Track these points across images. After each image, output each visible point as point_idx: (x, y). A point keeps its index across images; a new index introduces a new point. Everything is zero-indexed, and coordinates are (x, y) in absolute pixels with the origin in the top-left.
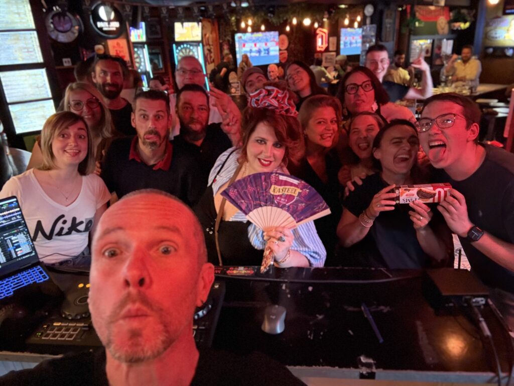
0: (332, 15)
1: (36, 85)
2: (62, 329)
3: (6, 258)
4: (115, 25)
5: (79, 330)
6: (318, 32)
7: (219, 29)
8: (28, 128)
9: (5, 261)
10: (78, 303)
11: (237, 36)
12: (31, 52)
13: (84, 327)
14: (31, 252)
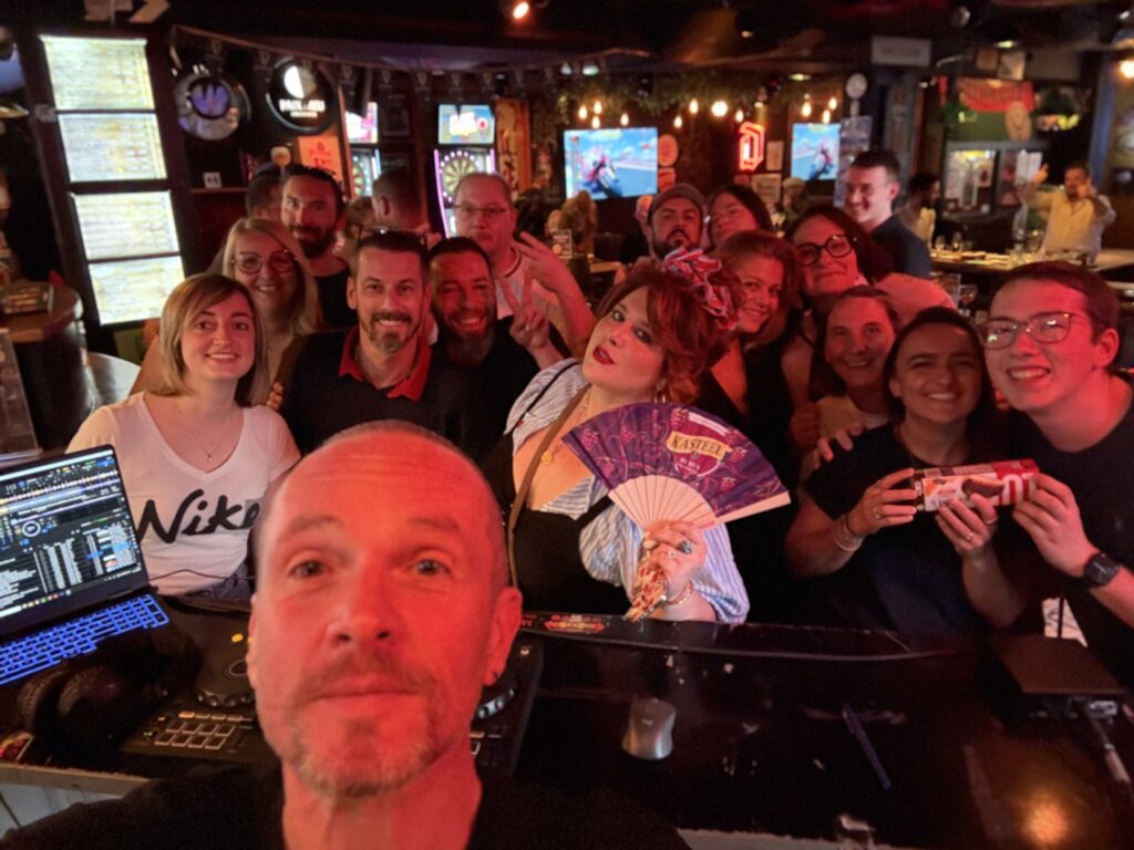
0: (776, 94)
1: (148, 225)
2: (197, 726)
3: (82, 574)
4: (317, 106)
5: (232, 730)
6: (743, 130)
7: (531, 121)
8: (125, 314)
9: (80, 581)
10: (230, 672)
11: (569, 135)
12: (143, 156)
13: (243, 723)
14: (134, 566)
